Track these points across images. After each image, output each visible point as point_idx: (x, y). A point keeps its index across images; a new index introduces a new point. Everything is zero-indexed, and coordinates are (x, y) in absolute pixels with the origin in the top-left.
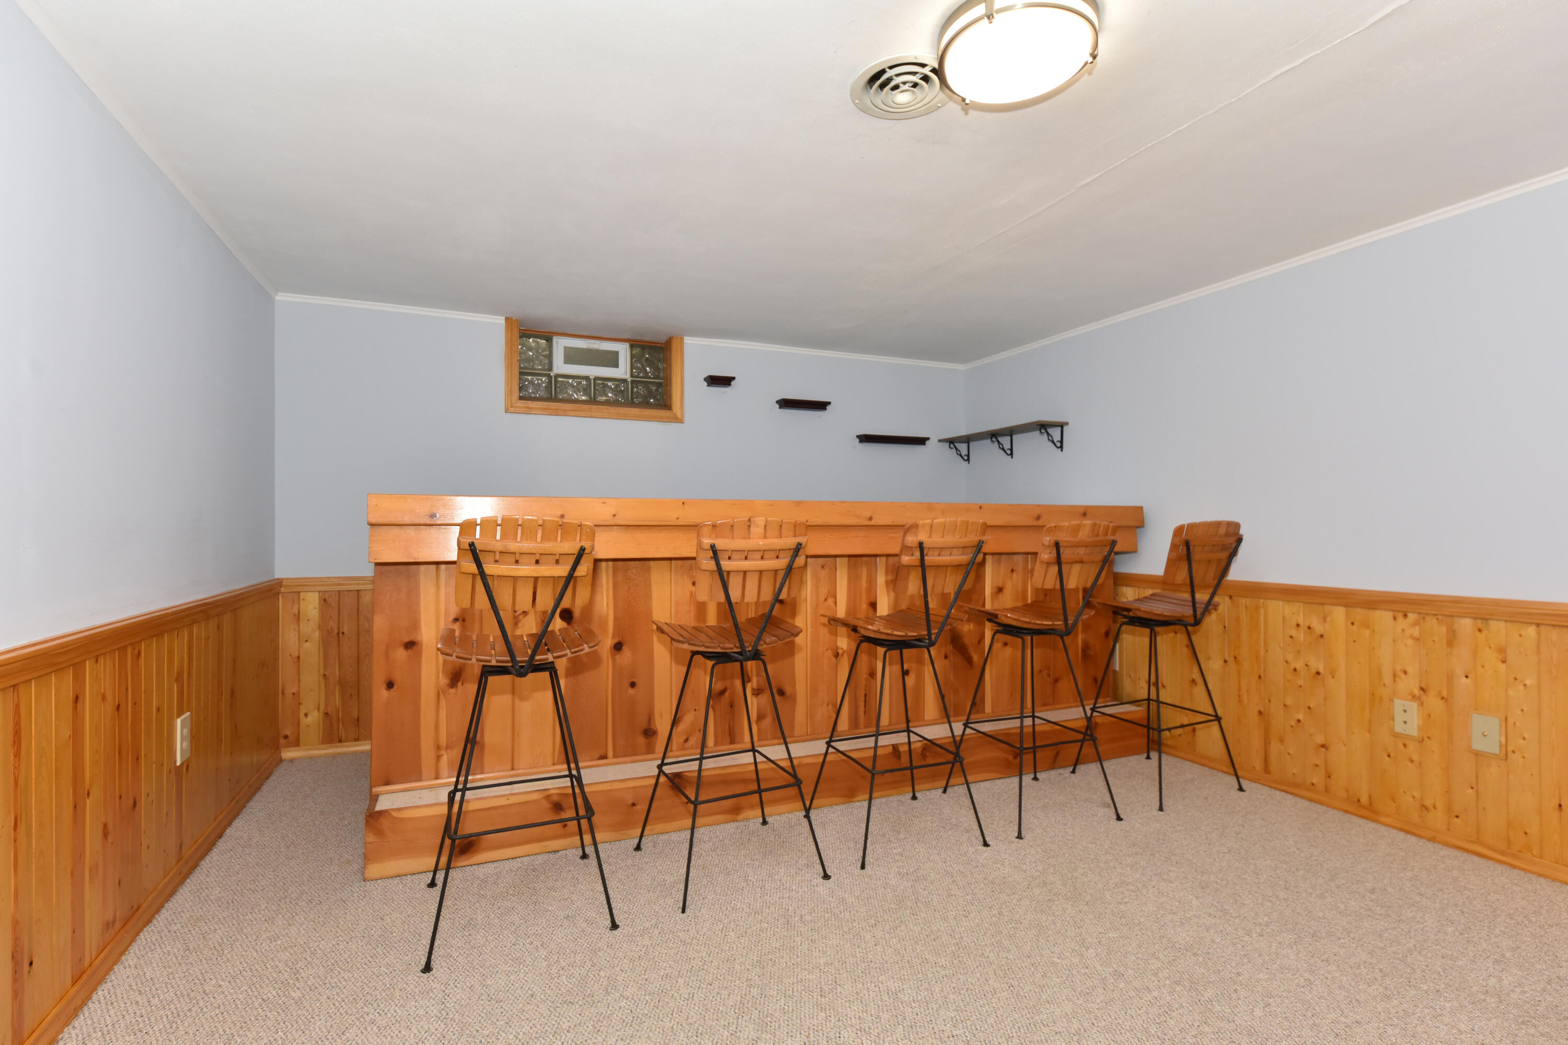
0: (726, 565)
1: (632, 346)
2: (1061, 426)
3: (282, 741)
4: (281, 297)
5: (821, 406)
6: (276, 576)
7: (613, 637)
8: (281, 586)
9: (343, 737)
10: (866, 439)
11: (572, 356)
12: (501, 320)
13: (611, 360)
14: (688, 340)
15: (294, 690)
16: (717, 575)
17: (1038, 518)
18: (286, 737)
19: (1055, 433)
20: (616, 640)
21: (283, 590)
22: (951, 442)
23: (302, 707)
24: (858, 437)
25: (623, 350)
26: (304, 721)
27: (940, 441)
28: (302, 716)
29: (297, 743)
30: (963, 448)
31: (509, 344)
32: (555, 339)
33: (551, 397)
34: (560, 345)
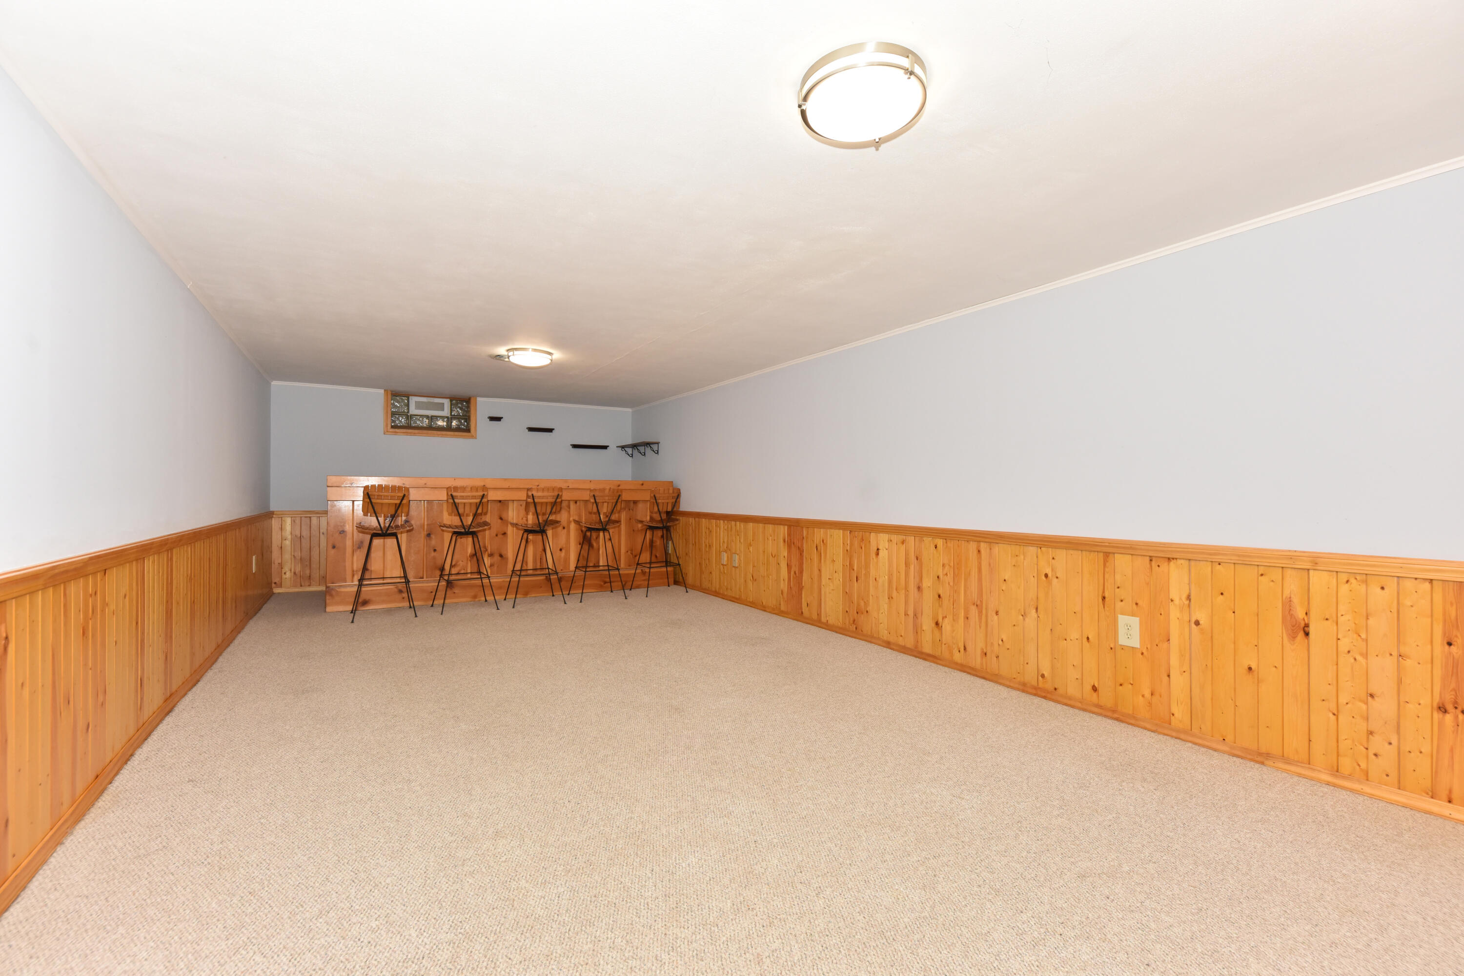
0: (456, 501)
1: (451, 401)
2: (658, 443)
3: (273, 585)
4: (274, 383)
5: (550, 430)
6: (271, 510)
7: (427, 531)
8: (273, 514)
9: (303, 584)
10: (575, 446)
11: (419, 406)
12: (382, 391)
13: (441, 407)
14: (479, 399)
15: (280, 561)
16: (453, 504)
17: (619, 486)
18: (275, 583)
19: (655, 447)
20: (428, 533)
21: (274, 516)
22: (623, 447)
23: (283, 570)
24: (571, 445)
25: (446, 402)
26: (284, 576)
27: (617, 447)
28: (283, 574)
29: (281, 586)
30: (630, 451)
31: (387, 401)
32: (410, 397)
33: (408, 427)
34: (413, 400)
